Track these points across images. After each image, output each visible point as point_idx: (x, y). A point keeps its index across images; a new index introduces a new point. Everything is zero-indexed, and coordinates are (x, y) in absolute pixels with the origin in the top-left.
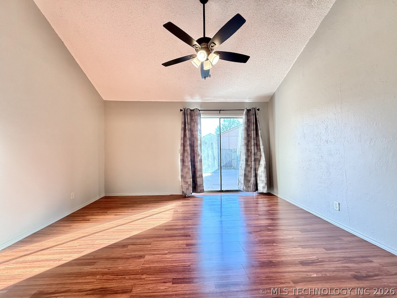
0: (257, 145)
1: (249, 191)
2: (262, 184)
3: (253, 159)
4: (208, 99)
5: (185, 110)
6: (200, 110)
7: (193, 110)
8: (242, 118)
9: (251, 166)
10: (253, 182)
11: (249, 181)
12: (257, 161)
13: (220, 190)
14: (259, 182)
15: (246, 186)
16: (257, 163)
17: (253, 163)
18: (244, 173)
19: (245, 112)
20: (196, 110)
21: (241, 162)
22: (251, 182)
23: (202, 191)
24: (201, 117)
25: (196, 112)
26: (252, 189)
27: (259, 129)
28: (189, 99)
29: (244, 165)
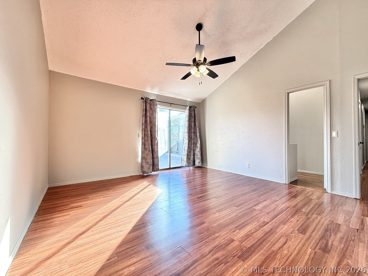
0: (195, 133)
2: (198, 160)
3: (192, 142)
4: (163, 92)
5: (146, 98)
9: (191, 148)
12: (195, 144)
14: (196, 159)
15: (187, 163)
16: (195, 145)
17: (192, 145)
19: (188, 108)
20: (155, 100)
21: (185, 145)
23: (158, 170)
25: (154, 102)
27: (196, 122)
28: (148, 90)
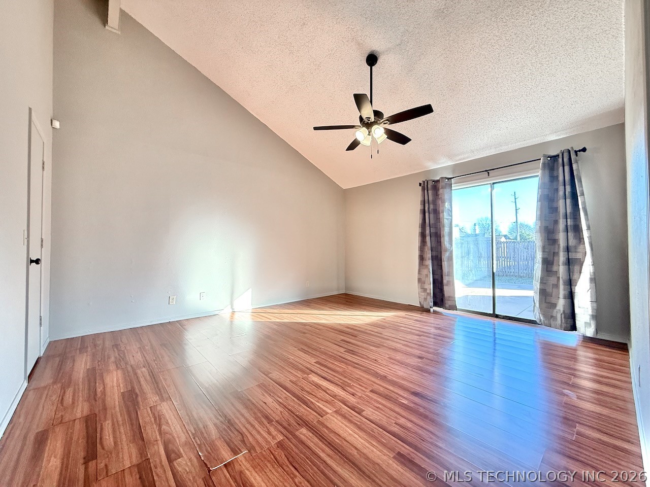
1: (552, 325)
6: (448, 179)
7: (438, 181)
8: (537, 176)
10: (562, 309)
11: (554, 306)
13: (492, 313)
18: (539, 288)
22: (557, 308)
24: (453, 188)
26: (560, 322)
29: (540, 271)
